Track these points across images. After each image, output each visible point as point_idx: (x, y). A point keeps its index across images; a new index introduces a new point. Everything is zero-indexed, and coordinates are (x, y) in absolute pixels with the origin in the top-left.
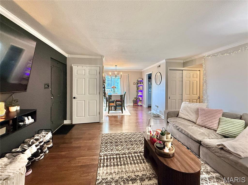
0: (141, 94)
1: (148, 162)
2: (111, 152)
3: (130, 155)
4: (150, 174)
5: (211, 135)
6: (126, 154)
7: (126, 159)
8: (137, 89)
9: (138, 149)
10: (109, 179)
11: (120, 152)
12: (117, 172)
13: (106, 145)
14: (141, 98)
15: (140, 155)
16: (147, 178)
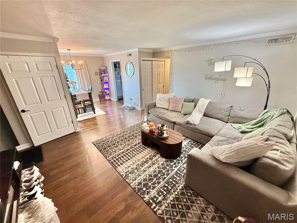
0: (108, 86)
1: (148, 148)
2: (116, 154)
3: (133, 149)
4: (154, 153)
5: (179, 116)
6: (130, 149)
7: (132, 152)
8: (101, 81)
9: (136, 142)
10: (130, 170)
11: (123, 150)
12: (132, 164)
13: (106, 150)
14: (108, 92)
15: (140, 145)
16: (153, 156)
